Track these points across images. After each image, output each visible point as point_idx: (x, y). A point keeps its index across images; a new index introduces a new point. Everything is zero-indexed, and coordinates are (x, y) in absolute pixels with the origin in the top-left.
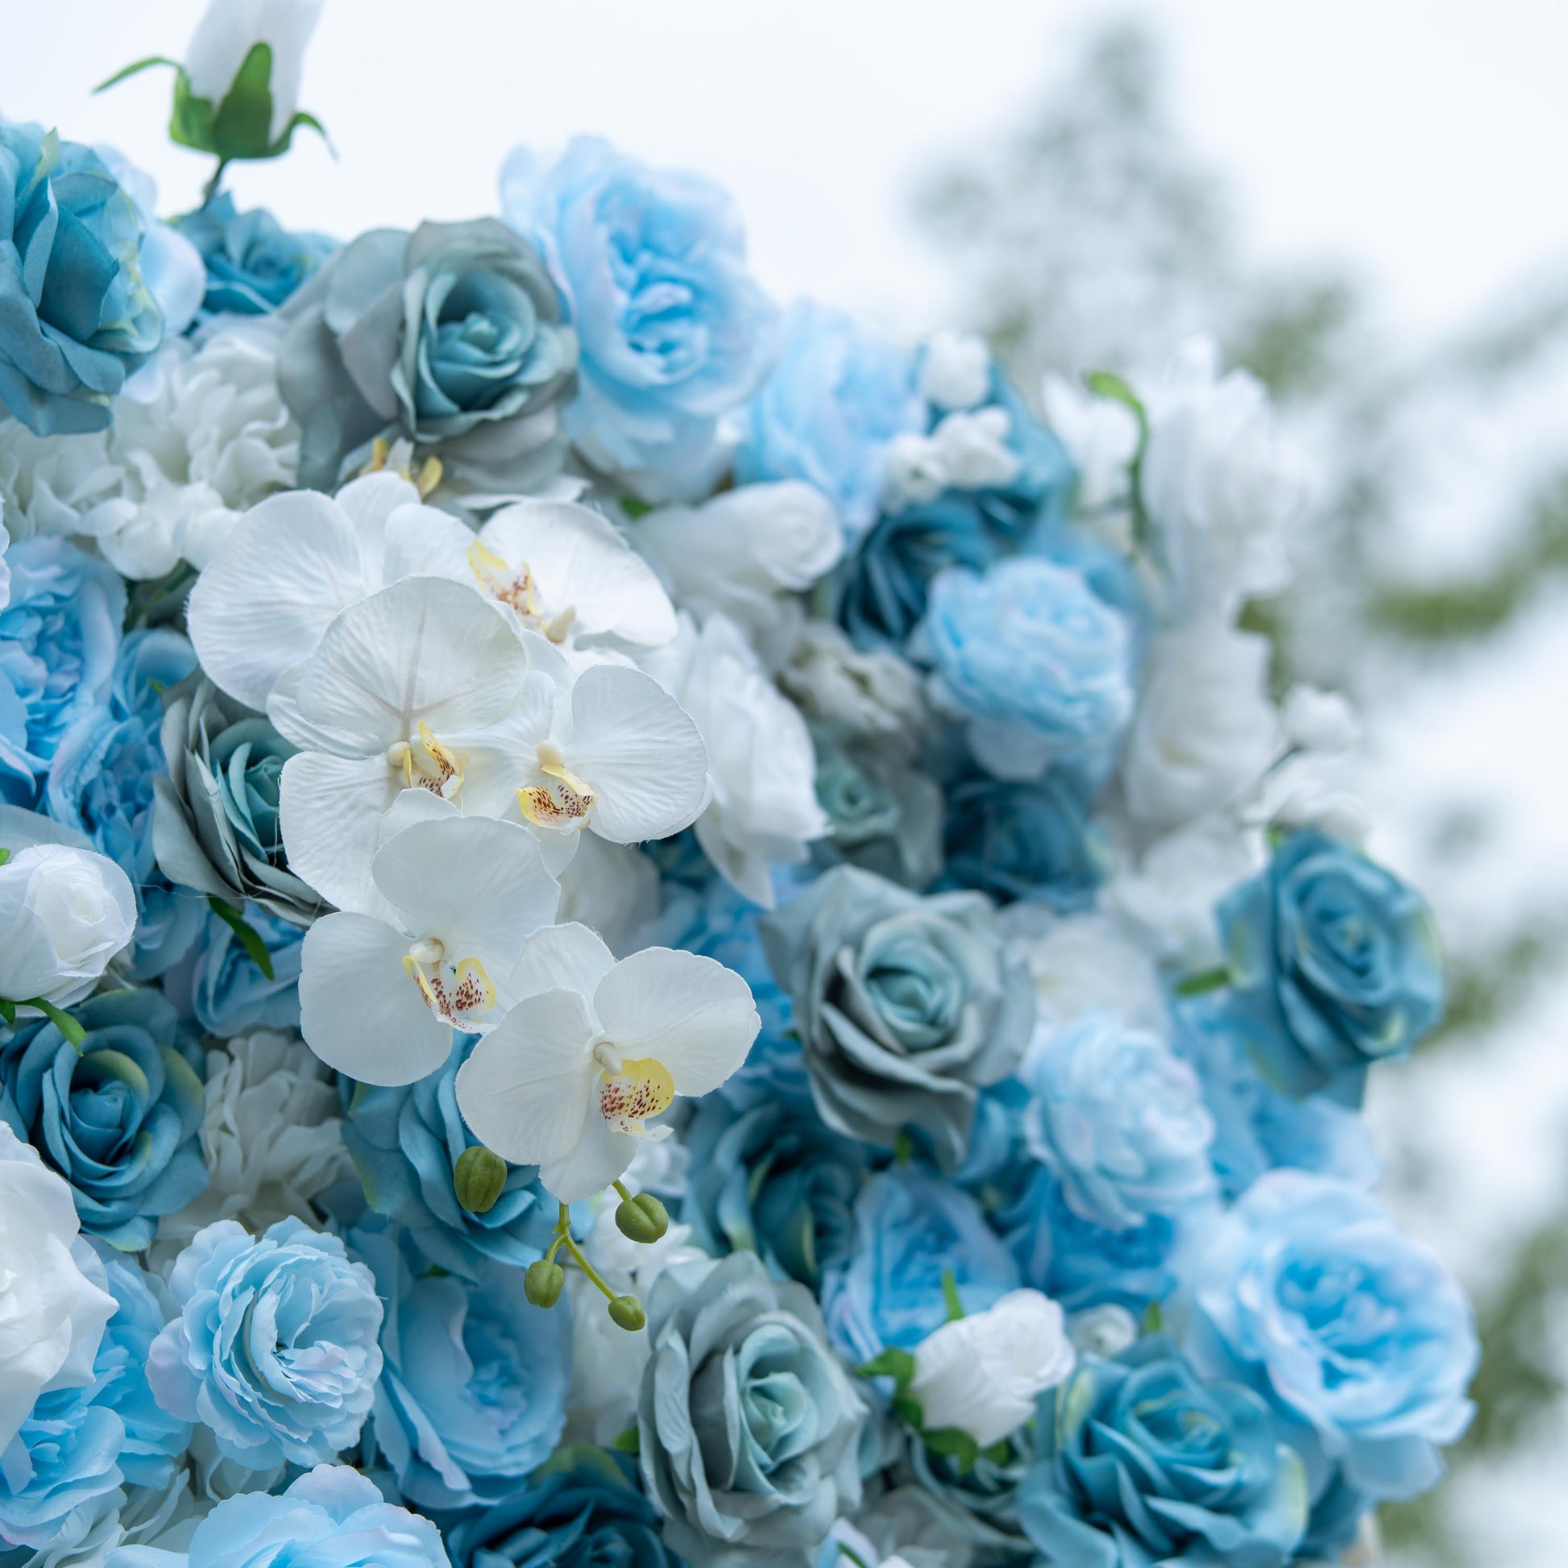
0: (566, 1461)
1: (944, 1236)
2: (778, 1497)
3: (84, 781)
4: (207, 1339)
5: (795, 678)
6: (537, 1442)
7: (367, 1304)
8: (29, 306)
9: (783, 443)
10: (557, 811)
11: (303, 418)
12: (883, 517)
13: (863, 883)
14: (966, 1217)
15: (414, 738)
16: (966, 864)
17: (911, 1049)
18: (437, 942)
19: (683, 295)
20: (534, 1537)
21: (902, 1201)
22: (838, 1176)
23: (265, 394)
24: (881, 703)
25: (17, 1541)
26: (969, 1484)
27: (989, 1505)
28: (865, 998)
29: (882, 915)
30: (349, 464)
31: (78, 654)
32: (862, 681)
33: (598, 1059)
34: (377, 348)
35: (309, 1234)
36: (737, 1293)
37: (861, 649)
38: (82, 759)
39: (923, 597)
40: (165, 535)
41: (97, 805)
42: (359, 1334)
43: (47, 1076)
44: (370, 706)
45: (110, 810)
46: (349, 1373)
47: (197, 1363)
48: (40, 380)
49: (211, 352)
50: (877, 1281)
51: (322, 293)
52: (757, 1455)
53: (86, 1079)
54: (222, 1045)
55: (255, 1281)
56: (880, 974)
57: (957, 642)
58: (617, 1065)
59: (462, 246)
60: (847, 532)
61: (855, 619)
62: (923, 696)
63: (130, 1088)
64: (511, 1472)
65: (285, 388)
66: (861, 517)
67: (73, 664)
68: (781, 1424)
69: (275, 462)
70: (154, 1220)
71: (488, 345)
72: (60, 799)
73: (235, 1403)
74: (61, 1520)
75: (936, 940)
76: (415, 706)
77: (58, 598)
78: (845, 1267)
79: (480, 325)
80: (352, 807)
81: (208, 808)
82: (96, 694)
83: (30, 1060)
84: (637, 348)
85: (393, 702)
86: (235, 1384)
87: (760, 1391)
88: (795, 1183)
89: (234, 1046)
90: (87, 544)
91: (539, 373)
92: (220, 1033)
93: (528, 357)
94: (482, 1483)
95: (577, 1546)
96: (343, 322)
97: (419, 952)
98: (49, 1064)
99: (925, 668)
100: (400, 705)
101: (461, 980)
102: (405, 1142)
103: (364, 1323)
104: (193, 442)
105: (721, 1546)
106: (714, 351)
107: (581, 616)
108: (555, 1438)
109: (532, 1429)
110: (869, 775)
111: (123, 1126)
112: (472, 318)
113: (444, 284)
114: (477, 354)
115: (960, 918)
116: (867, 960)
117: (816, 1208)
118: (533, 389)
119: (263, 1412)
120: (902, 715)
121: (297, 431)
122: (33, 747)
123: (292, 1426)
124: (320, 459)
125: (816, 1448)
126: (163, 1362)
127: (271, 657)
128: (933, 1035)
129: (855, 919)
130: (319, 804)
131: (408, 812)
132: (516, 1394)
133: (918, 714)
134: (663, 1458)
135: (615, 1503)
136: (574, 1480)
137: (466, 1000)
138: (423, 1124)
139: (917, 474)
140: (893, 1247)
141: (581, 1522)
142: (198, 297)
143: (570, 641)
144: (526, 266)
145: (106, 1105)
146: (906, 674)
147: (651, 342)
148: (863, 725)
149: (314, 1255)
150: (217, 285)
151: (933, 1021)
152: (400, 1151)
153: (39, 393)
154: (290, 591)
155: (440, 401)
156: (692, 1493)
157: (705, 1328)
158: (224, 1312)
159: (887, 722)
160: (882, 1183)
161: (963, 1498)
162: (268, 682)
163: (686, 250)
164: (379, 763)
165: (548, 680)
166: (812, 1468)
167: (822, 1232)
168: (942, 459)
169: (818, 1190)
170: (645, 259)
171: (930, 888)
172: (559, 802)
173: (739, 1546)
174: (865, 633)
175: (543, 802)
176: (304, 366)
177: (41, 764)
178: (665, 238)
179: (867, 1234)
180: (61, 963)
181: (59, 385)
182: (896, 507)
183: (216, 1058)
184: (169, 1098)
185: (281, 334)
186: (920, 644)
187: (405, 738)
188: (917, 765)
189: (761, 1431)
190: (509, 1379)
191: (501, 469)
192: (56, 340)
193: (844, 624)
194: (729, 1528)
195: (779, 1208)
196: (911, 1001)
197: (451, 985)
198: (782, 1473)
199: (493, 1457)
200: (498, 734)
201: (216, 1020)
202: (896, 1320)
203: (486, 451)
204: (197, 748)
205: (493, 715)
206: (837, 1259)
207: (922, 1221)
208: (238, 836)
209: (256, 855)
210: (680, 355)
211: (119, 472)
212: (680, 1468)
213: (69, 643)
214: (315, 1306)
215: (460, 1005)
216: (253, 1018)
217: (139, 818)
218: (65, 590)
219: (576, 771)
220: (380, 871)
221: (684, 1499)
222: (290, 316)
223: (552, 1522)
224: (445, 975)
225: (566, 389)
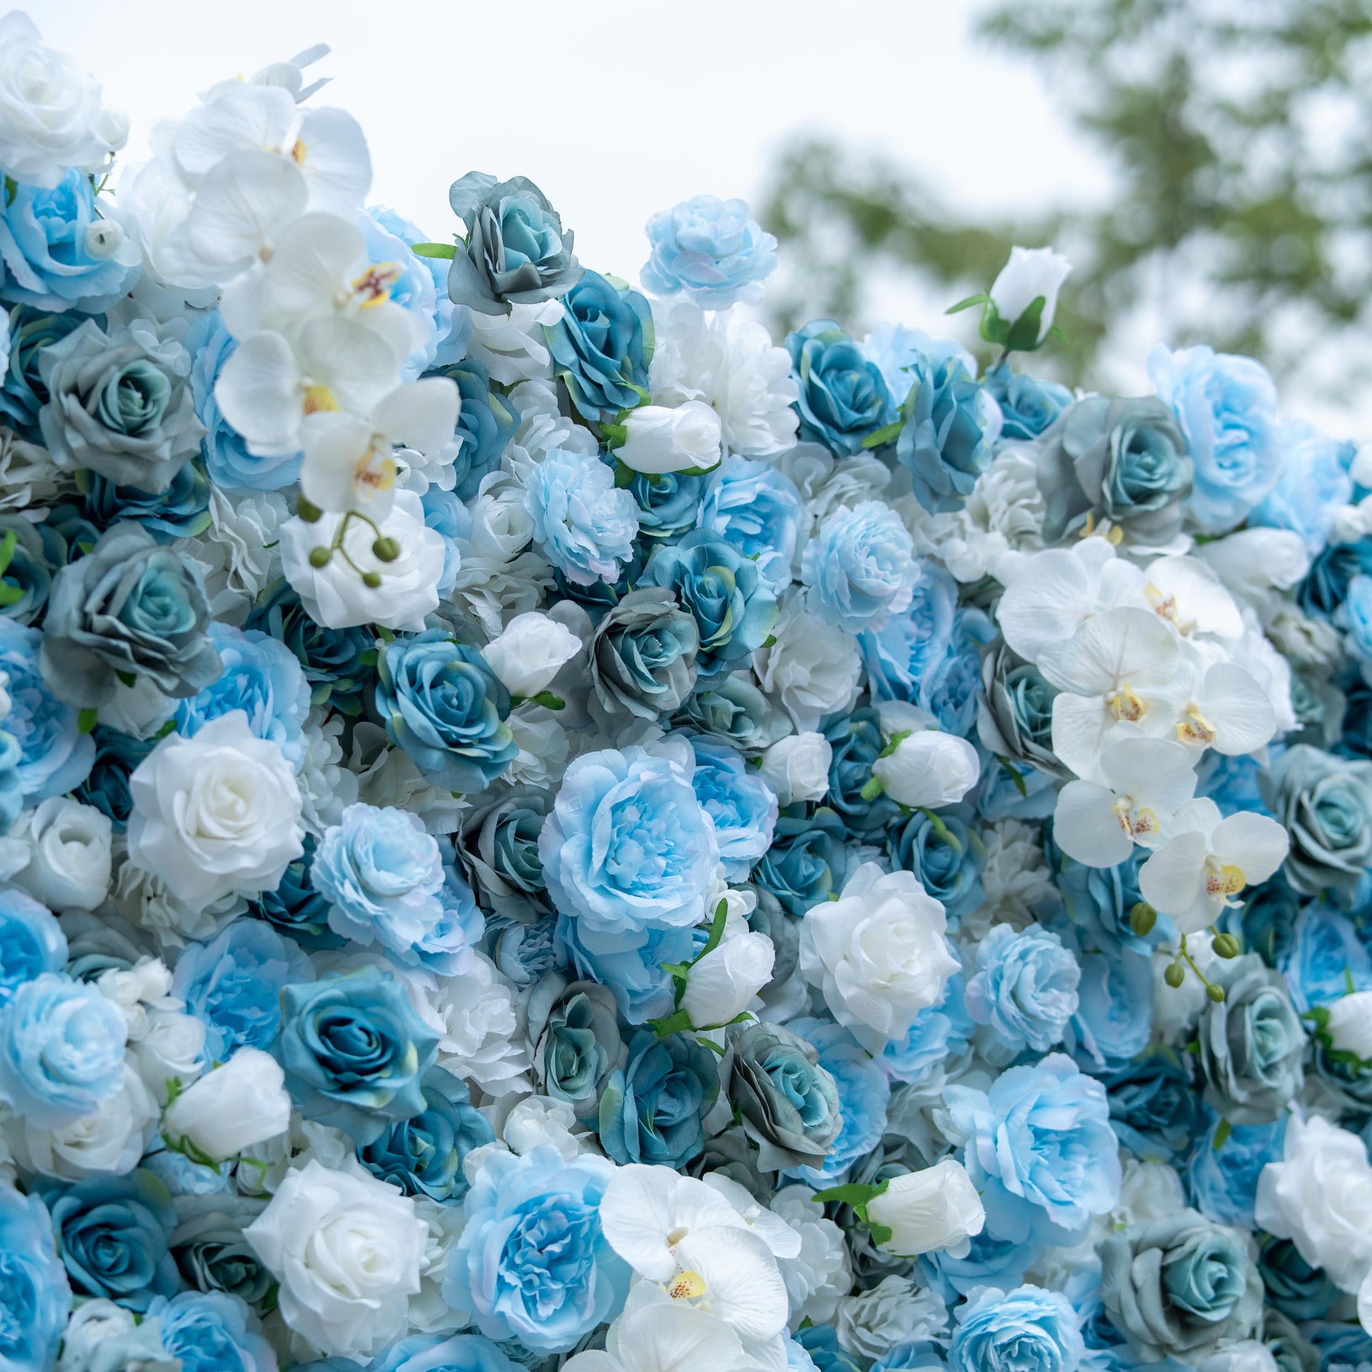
0: (1151, 1052)
1: (1333, 941)
2: (1267, 1082)
3: (935, 689)
4: (997, 985)
5: (1272, 630)
6: (1137, 1041)
7: (1073, 971)
8: (938, 453)
9: (1279, 505)
10: (1194, 735)
11: (1048, 499)
12: (1327, 546)
13: (1314, 755)
14: (1346, 931)
15: (1120, 689)
16: (1355, 737)
17: (1336, 848)
18: (1129, 798)
19: (1244, 436)
20: (1132, 1090)
21: (1316, 921)
22: (1288, 909)
23: (1029, 484)
24: (1317, 647)
25: (899, 1078)
26: (1342, 1075)
27: (1353, 1086)
28: (1316, 820)
29: (1326, 775)
30: (1074, 524)
31: (931, 619)
32: (1307, 634)
33: (1209, 864)
34: (1094, 468)
35: (1046, 933)
36: (1252, 976)
37: (1308, 617)
38: (936, 676)
39: (1344, 590)
40: (980, 560)
41: (939, 700)
42: (1067, 986)
43: (914, 842)
44: (1098, 671)
45: (945, 703)
46: (1064, 1006)
47: (993, 997)
48: (937, 489)
49: (1000, 460)
50: (1303, 966)
51: (1062, 430)
52: (1259, 1061)
53: (933, 843)
54: (991, 826)
55: (1023, 956)
56: (1323, 805)
57: (1364, 621)
58: (1219, 869)
59: (1140, 413)
60: (1310, 554)
61: (1307, 600)
62: (1341, 646)
63: (953, 850)
64: (1125, 1056)
65: (1041, 483)
66: (1317, 548)
67: (928, 625)
68: (1271, 1045)
69: (1032, 521)
70: (959, 917)
71: (1150, 469)
72: (924, 699)
73: (1010, 1018)
74: (920, 1070)
75: (1352, 790)
76: (1121, 673)
77: (924, 590)
78: (1288, 958)
79: (1148, 459)
80: (1086, 723)
81: (1008, 714)
82: (942, 643)
83: (907, 833)
84: (1221, 466)
85: (1109, 669)
86: (1011, 1008)
87: (1260, 1028)
88: (1267, 911)
89: (998, 826)
90: (942, 563)
91: (1175, 484)
92: (990, 820)
93: (1170, 475)
94: (1112, 1061)
95: (1156, 1097)
96: (1073, 448)
97: (1122, 804)
98: (916, 835)
99: (1343, 631)
100: (1113, 672)
101: (1140, 818)
102: (1092, 888)
103: (1070, 980)
104: (991, 509)
105: (1236, 1104)
106: (1259, 466)
107: (1200, 623)
108: (1146, 1040)
109: (1135, 1034)
110: (1309, 686)
111: (948, 869)
112: (1144, 454)
113: (1129, 435)
114: (1145, 474)
115: (1361, 776)
116: (1317, 797)
117: (1277, 926)
118: (1171, 493)
119: (1024, 1024)
120: (1327, 654)
121: (1045, 505)
122: (912, 670)
123: (1037, 1032)
124: (1056, 520)
125: (1286, 1058)
126: (973, 994)
127: (1040, 636)
128: (1347, 841)
129: (1311, 776)
130: (1069, 720)
131: (1120, 732)
132: (1126, 1015)
133: (1337, 654)
134: (1213, 1060)
135: (1173, 1075)
136: (1154, 1062)
137: (1141, 828)
138: (1101, 879)
139: (1350, 527)
140: (1312, 946)
141: (1158, 1084)
142: (999, 429)
143: (1191, 635)
144: (1170, 424)
145: (941, 857)
146: (1333, 634)
147: (1227, 463)
148: (1308, 659)
149: (1051, 946)
150: (1008, 422)
151: (1347, 834)
152: (1088, 892)
153: (935, 495)
154: (1052, 602)
155: (1125, 498)
156: (1227, 1077)
157: (1235, 995)
158: (1007, 973)
159: (1321, 659)
160: (1308, 911)
161: (1340, 1083)
162: (1039, 649)
163: (1246, 408)
164: (1100, 700)
165: (1191, 666)
166: (1283, 1068)
167: (1278, 937)
168: (1364, 520)
169: (1278, 916)
170: (1226, 415)
171: (1334, 750)
172: (1195, 731)
173: (1244, 1105)
174: (1312, 608)
175: (1188, 731)
176: (1050, 470)
177: (916, 679)
178: (1235, 403)
179: (1300, 941)
180: (944, 794)
181: (947, 492)
182: (1335, 543)
183: (988, 833)
184: (971, 856)
185: (1039, 451)
186: (1341, 616)
187: (1114, 689)
188: (1331, 681)
189: (1261, 1048)
190: (1122, 1007)
191: (1150, 533)
192: (948, 470)
193: (1300, 603)
194: (1241, 1095)
195: (1257, 923)
196: (1337, 823)
197: (1134, 820)
198: (1269, 1070)
199: (1116, 1047)
200: (1166, 692)
201: (989, 814)
202: (1312, 987)
203: (1144, 525)
204: (1001, 679)
205: (1161, 681)
206: (1283, 953)
207: (1324, 933)
208: (1020, 727)
209: (1027, 736)
210: (1242, 470)
211: (956, 524)
212: (1221, 1065)
213: (926, 613)
214: (1052, 972)
215: (1138, 830)
216: (1006, 813)
217: (960, 709)
218: (927, 587)
219: (1205, 715)
220: (1104, 761)
221: (1222, 1081)
222: (1045, 441)
223: (1142, 1081)
224: (1131, 815)
225: (1187, 491)
